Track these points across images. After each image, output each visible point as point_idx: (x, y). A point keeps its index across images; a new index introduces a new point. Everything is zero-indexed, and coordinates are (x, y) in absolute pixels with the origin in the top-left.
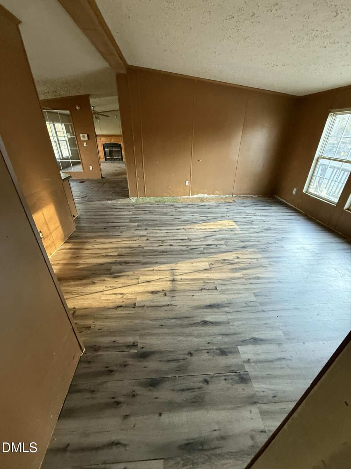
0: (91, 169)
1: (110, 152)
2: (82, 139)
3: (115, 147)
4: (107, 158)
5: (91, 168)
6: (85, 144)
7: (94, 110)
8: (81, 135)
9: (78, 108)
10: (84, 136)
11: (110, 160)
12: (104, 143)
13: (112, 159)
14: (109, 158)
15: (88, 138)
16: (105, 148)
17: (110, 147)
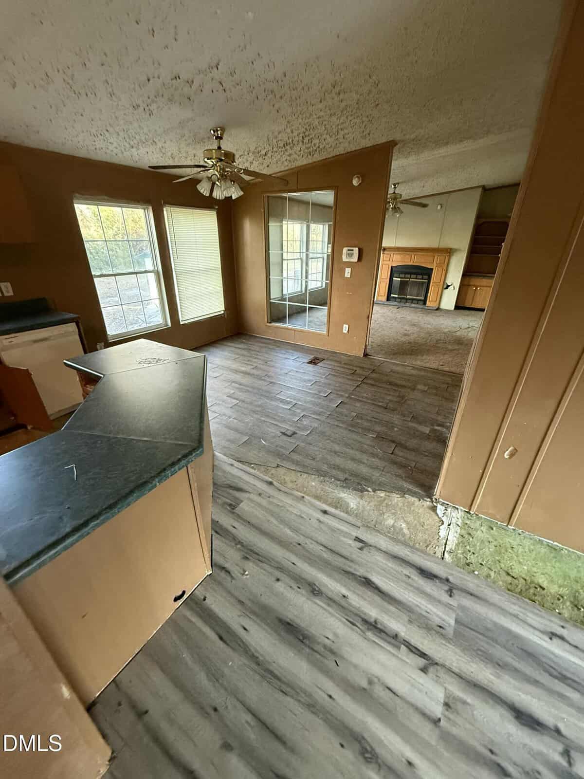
0: (345, 331)
1: (403, 284)
2: (345, 258)
3: (417, 274)
4: (392, 295)
5: (346, 328)
6: (348, 272)
7: (396, 192)
8: (345, 250)
9: (355, 182)
10: (351, 252)
11: (397, 300)
12: (394, 265)
13: (401, 298)
14: (397, 296)
15: (360, 259)
16: (395, 276)
17: (406, 273)
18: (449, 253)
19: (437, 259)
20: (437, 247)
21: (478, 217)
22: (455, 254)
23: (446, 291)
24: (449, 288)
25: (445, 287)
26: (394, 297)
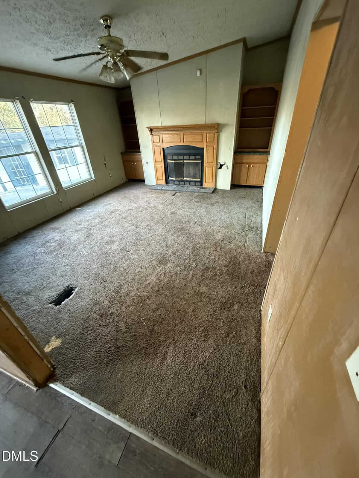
1: (178, 166)
3: (189, 155)
4: (170, 178)
11: (176, 183)
12: (165, 146)
13: (179, 181)
14: (174, 178)
16: (168, 158)
17: (178, 155)
18: (217, 129)
19: (207, 136)
20: (204, 123)
21: (243, 84)
22: (223, 130)
23: (220, 171)
24: (223, 167)
25: (219, 166)
26: (172, 180)
